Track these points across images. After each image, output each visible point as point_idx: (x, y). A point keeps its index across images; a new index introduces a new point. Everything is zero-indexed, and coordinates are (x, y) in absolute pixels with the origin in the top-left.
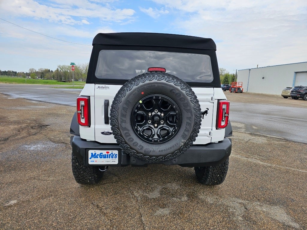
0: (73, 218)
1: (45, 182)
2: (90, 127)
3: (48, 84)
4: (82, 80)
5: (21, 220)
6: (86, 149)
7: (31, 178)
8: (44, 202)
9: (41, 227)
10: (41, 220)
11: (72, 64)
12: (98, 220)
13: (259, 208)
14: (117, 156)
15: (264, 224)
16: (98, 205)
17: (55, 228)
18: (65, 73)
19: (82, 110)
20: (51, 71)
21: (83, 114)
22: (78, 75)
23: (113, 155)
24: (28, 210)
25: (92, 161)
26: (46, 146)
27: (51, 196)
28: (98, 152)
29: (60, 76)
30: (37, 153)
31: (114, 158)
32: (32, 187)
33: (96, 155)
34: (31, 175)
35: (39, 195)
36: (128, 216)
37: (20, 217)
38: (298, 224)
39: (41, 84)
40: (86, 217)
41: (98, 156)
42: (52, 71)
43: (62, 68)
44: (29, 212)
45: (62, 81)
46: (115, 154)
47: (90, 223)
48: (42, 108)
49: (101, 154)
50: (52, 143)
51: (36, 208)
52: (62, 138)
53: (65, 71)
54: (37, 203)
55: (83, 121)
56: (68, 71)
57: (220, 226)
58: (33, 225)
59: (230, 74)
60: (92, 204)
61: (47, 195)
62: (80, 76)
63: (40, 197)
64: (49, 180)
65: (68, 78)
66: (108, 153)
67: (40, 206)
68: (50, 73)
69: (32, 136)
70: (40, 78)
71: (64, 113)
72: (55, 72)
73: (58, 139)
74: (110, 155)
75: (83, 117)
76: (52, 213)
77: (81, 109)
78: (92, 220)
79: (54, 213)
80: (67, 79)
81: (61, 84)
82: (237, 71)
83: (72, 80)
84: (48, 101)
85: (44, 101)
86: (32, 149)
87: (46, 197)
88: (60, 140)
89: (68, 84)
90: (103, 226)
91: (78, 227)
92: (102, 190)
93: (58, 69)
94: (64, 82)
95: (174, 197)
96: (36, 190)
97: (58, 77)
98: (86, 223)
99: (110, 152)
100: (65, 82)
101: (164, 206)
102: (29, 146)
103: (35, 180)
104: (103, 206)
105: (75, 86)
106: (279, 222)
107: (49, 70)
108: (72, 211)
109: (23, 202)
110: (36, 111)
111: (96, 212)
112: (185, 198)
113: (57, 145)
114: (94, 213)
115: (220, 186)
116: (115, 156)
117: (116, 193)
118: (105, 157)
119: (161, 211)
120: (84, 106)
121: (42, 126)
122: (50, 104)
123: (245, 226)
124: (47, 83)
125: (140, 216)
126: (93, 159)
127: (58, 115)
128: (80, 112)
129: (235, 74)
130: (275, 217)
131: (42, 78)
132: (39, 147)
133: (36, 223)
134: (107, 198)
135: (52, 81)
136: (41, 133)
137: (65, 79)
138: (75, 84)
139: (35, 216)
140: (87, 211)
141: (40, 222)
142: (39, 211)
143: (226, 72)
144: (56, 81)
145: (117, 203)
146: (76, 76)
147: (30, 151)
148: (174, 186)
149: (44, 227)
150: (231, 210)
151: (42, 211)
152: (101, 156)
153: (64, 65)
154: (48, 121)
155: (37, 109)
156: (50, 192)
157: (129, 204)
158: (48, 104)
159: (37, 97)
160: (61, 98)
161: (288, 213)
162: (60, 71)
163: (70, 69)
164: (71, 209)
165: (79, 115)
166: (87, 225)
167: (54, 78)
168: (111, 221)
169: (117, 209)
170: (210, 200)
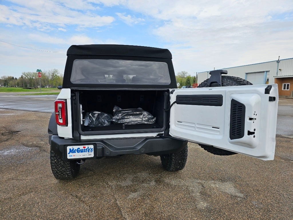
0: (55, 207)
1: (24, 181)
2: (67, 126)
3: (12, 92)
4: (49, 87)
5: (6, 214)
6: (65, 145)
7: (9, 179)
8: (26, 198)
9: (26, 217)
10: (25, 212)
11: (38, 70)
12: (78, 207)
13: (213, 185)
14: (93, 150)
15: (216, 196)
16: (77, 196)
17: (39, 217)
18: (31, 80)
19: (60, 111)
20: (14, 78)
21: (60, 115)
22: (44, 82)
23: (89, 149)
24: (11, 205)
25: (70, 156)
26: (20, 150)
27: (32, 192)
28: (76, 147)
29: (25, 83)
30: (12, 157)
31: (90, 152)
32: (12, 186)
33: (74, 150)
34: (9, 177)
35: (20, 192)
36: (104, 202)
37: (4, 211)
38: (242, 194)
39: (5, 92)
40: (66, 206)
41: (76, 151)
42: (16, 79)
43: (26, 75)
44: (12, 206)
45: (28, 88)
46: (91, 148)
47: (71, 210)
48: (10, 116)
49: (79, 149)
50: (26, 147)
51: (18, 203)
52: (35, 143)
53: (30, 78)
54: (18, 199)
55: (61, 121)
56: (34, 78)
57: (182, 201)
58: (18, 217)
59: (191, 76)
60: (72, 195)
61: (27, 192)
62: (46, 82)
63: (21, 194)
64: (27, 180)
65: (34, 85)
66: (84, 147)
67: (22, 201)
68: (14, 80)
69: (4, 143)
70: (4, 86)
71: (34, 119)
72: (19, 80)
73: (31, 143)
74: (86, 149)
75: (61, 117)
76: (34, 205)
77: (58, 110)
78: (73, 207)
79: (36, 206)
80: (32, 86)
81: (26, 91)
82: (198, 73)
83: (38, 87)
84: (16, 109)
85: (11, 108)
86: (6, 153)
87: (27, 193)
88: (33, 144)
89: (34, 91)
90: (82, 211)
91: (60, 214)
92: (79, 183)
93: (22, 76)
94: (29, 89)
95: (144, 183)
96: (16, 189)
97: (22, 84)
98: (67, 210)
99: (87, 146)
100: (31, 89)
101: (135, 191)
102: (2, 152)
103: (14, 180)
104: (81, 196)
105: (42, 92)
106: (228, 194)
107: (13, 77)
108: (54, 202)
109: (5, 199)
110: (4, 118)
111: (76, 201)
112: (153, 183)
113: (31, 148)
114: (73, 202)
115: (182, 171)
116: (91, 150)
117: (92, 185)
118: (82, 152)
119: (132, 195)
120: (61, 108)
121: (12, 133)
122: (18, 111)
123: (202, 199)
124: (11, 90)
125: (115, 201)
126: (71, 154)
127: (28, 122)
128: (58, 113)
129: (196, 76)
130: (226, 191)
131: (5, 85)
132: (13, 151)
133: (21, 215)
134: (84, 189)
135: (17, 88)
136: (13, 139)
137: (31, 86)
138: (42, 91)
139: (19, 209)
140: (67, 201)
141: (24, 214)
142: (22, 205)
143: (187, 75)
144: (21, 88)
145: (94, 192)
146: (43, 83)
147: (5, 156)
148: (144, 175)
149: (28, 217)
150: (191, 189)
151: (24, 205)
152: (78, 151)
153: (29, 72)
154: (18, 127)
155: (5, 117)
156: (30, 189)
157: (105, 192)
158: (16, 111)
159: (3, 105)
160: (29, 105)
161: (235, 187)
162: (25, 78)
163: (35, 76)
164: (52, 201)
165: (57, 116)
166: (69, 212)
167: (18, 85)
168: (89, 206)
169: (95, 197)
170: (173, 182)
